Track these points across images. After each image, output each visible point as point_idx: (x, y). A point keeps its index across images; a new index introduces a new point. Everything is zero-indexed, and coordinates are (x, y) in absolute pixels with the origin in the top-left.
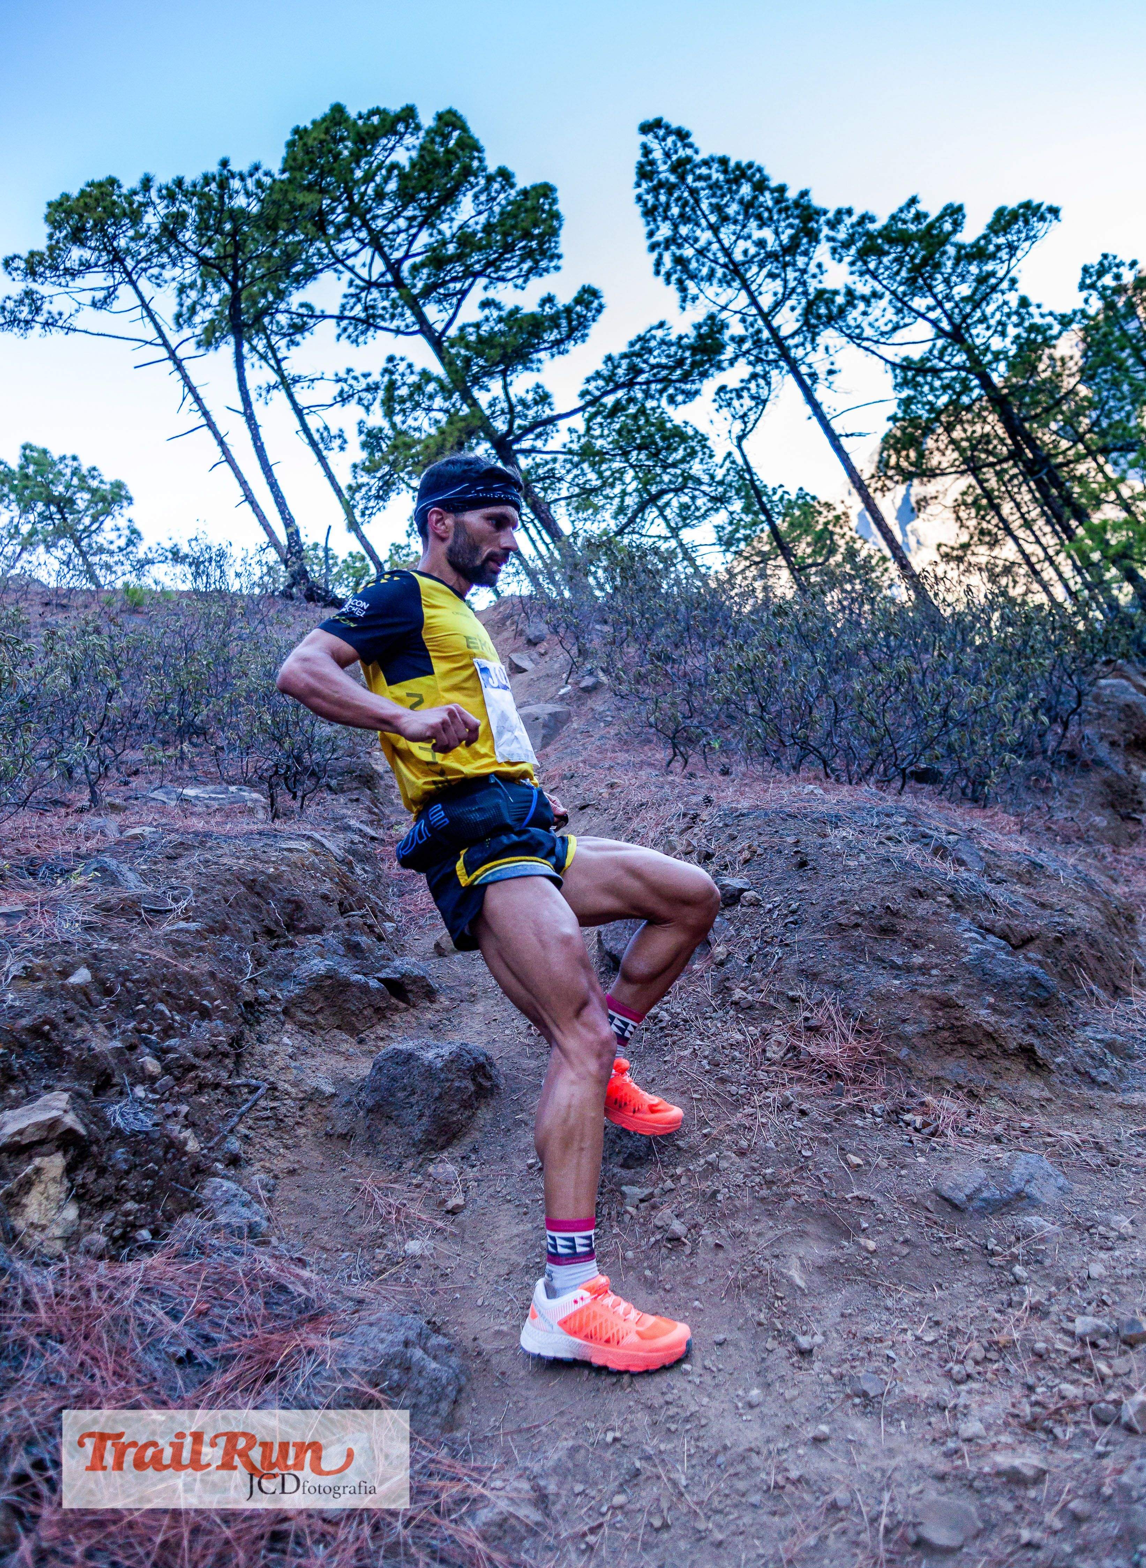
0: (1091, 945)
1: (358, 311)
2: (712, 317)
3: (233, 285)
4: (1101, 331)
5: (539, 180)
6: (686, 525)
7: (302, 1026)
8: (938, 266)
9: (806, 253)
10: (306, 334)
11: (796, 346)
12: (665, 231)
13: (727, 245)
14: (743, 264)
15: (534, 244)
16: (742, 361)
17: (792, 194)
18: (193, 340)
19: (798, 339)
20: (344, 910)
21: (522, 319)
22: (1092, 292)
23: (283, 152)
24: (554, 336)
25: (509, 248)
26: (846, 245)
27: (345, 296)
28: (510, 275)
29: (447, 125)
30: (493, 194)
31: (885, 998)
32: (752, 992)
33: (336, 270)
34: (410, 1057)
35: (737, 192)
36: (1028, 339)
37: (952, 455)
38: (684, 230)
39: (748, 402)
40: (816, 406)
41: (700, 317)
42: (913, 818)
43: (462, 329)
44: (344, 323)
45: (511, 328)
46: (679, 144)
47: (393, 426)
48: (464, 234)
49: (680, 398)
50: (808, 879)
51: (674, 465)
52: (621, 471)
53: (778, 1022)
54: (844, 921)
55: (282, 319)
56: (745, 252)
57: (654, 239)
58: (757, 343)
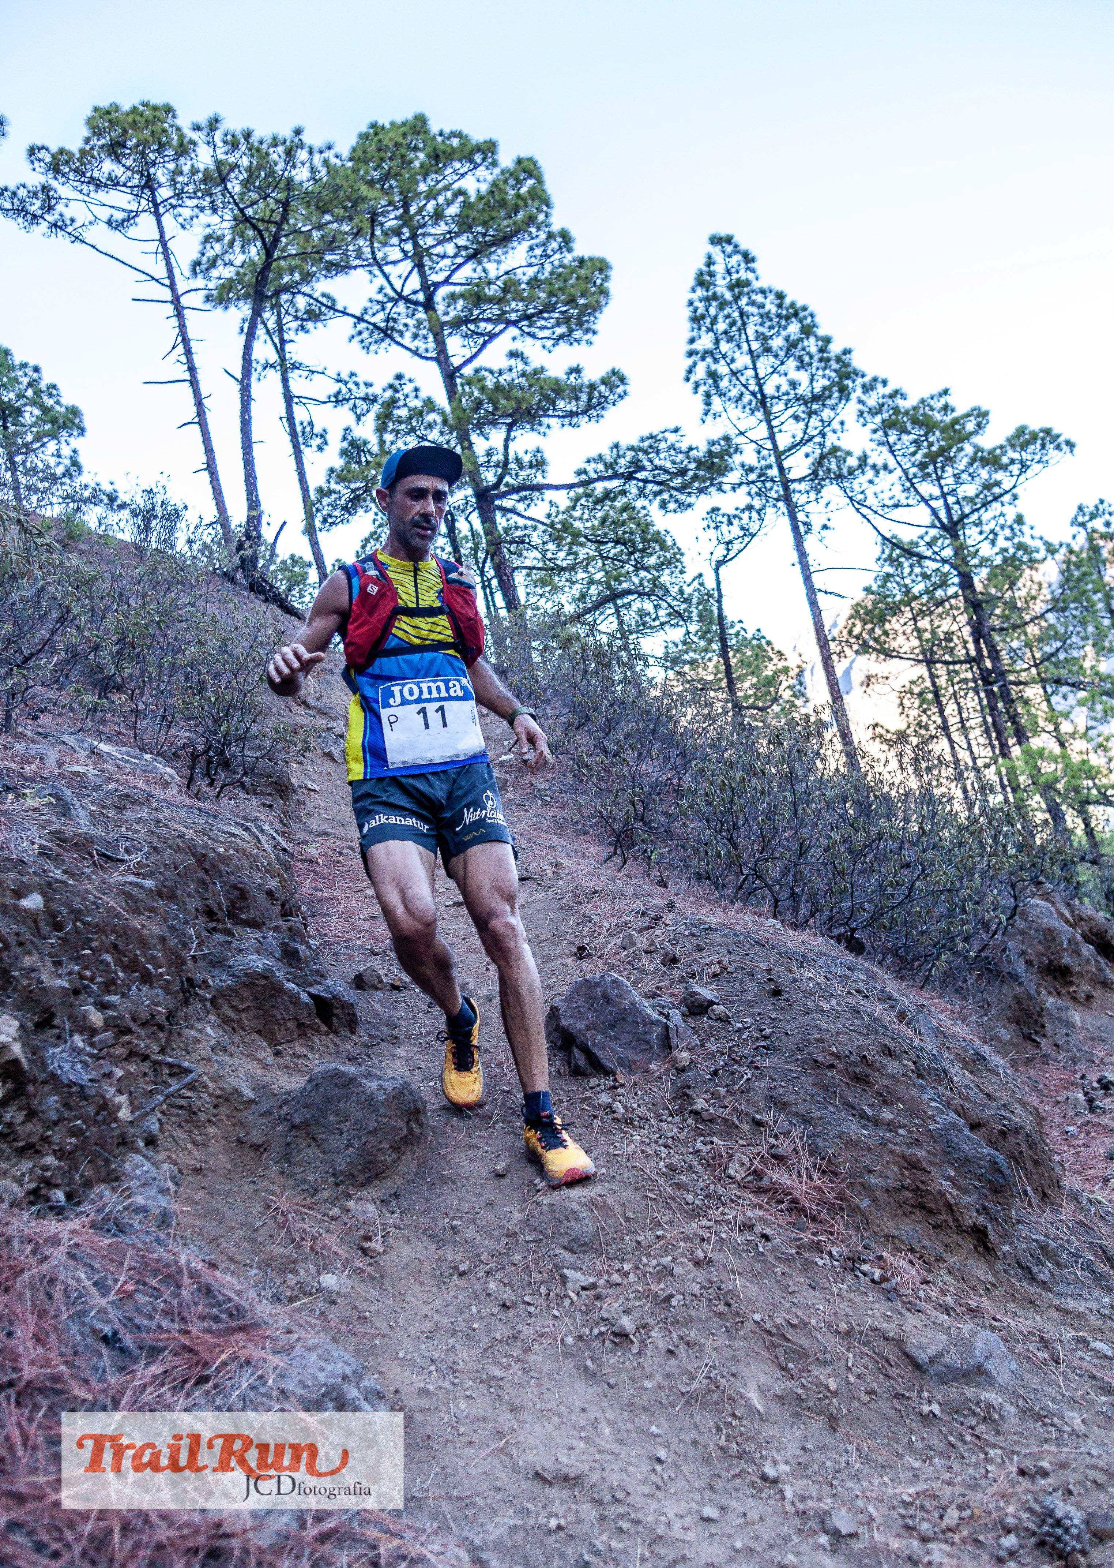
1: (379, 319)
2: (727, 438)
3: (268, 252)
4: (1083, 569)
5: (598, 253)
6: (638, 632)
7: (226, 1020)
8: (950, 460)
9: (834, 408)
10: (319, 324)
11: (800, 492)
12: (706, 342)
14: (772, 398)
15: (575, 312)
16: (744, 489)
17: (835, 349)
18: (205, 292)
19: (803, 486)
20: (285, 914)
21: (545, 380)
22: (1081, 529)
23: (353, 141)
24: (572, 406)
25: (549, 308)
26: (873, 412)
27: (371, 301)
28: (541, 334)
29: (525, 171)
30: (549, 252)
31: (852, 1144)
32: (714, 1106)
33: (370, 272)
34: (350, 1081)
35: (785, 328)
36: (1014, 555)
37: (915, 643)
38: (725, 347)
39: (735, 530)
40: (803, 555)
41: (716, 435)
42: (871, 976)
43: (477, 371)
44: (363, 325)
45: (531, 386)
46: (743, 265)
47: (381, 443)
48: (510, 280)
49: (672, 506)
50: (782, 1009)
51: (646, 569)
52: (594, 558)
53: (742, 1142)
54: (820, 1059)
55: (301, 302)
56: (777, 388)
57: (695, 346)
58: (764, 477)
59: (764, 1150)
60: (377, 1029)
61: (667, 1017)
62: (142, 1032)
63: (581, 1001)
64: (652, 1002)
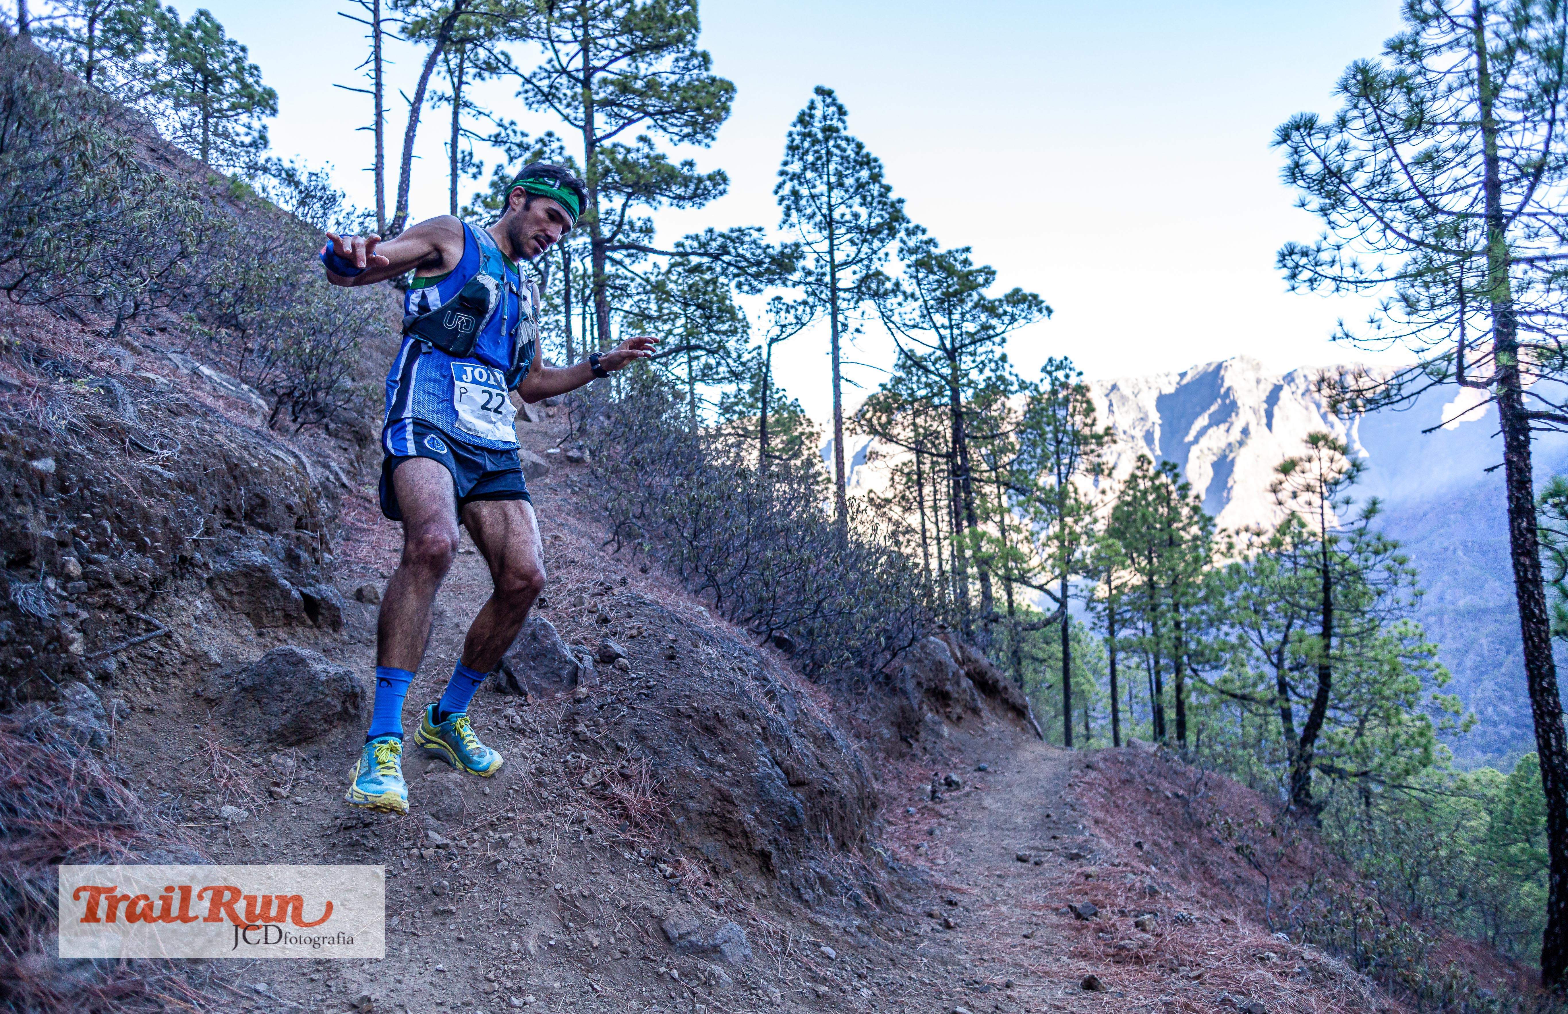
0: (841, 807)
1: (544, 84)
2: (797, 245)
5: (728, 77)
6: (702, 380)
7: (218, 598)
9: (882, 241)
10: (494, 76)
11: (844, 300)
12: (796, 167)
14: (838, 222)
15: (700, 119)
16: (802, 288)
17: (893, 196)
18: (401, 24)
19: (847, 295)
20: (299, 526)
21: (663, 165)
24: (680, 191)
25: (681, 110)
26: (911, 252)
28: (671, 129)
30: (690, 66)
31: (685, 776)
32: (592, 731)
33: (544, 45)
34: (302, 661)
35: (858, 171)
36: (995, 384)
37: (909, 433)
38: (809, 175)
39: (790, 318)
40: (836, 348)
41: (789, 241)
42: (763, 663)
43: (614, 146)
44: (529, 87)
45: (652, 167)
48: (655, 80)
49: (746, 288)
50: (671, 670)
51: (717, 333)
52: (677, 315)
53: (601, 760)
54: (683, 710)
55: (482, 54)
56: (843, 215)
57: (786, 168)
58: (819, 281)
59: (615, 769)
60: (359, 632)
61: (581, 660)
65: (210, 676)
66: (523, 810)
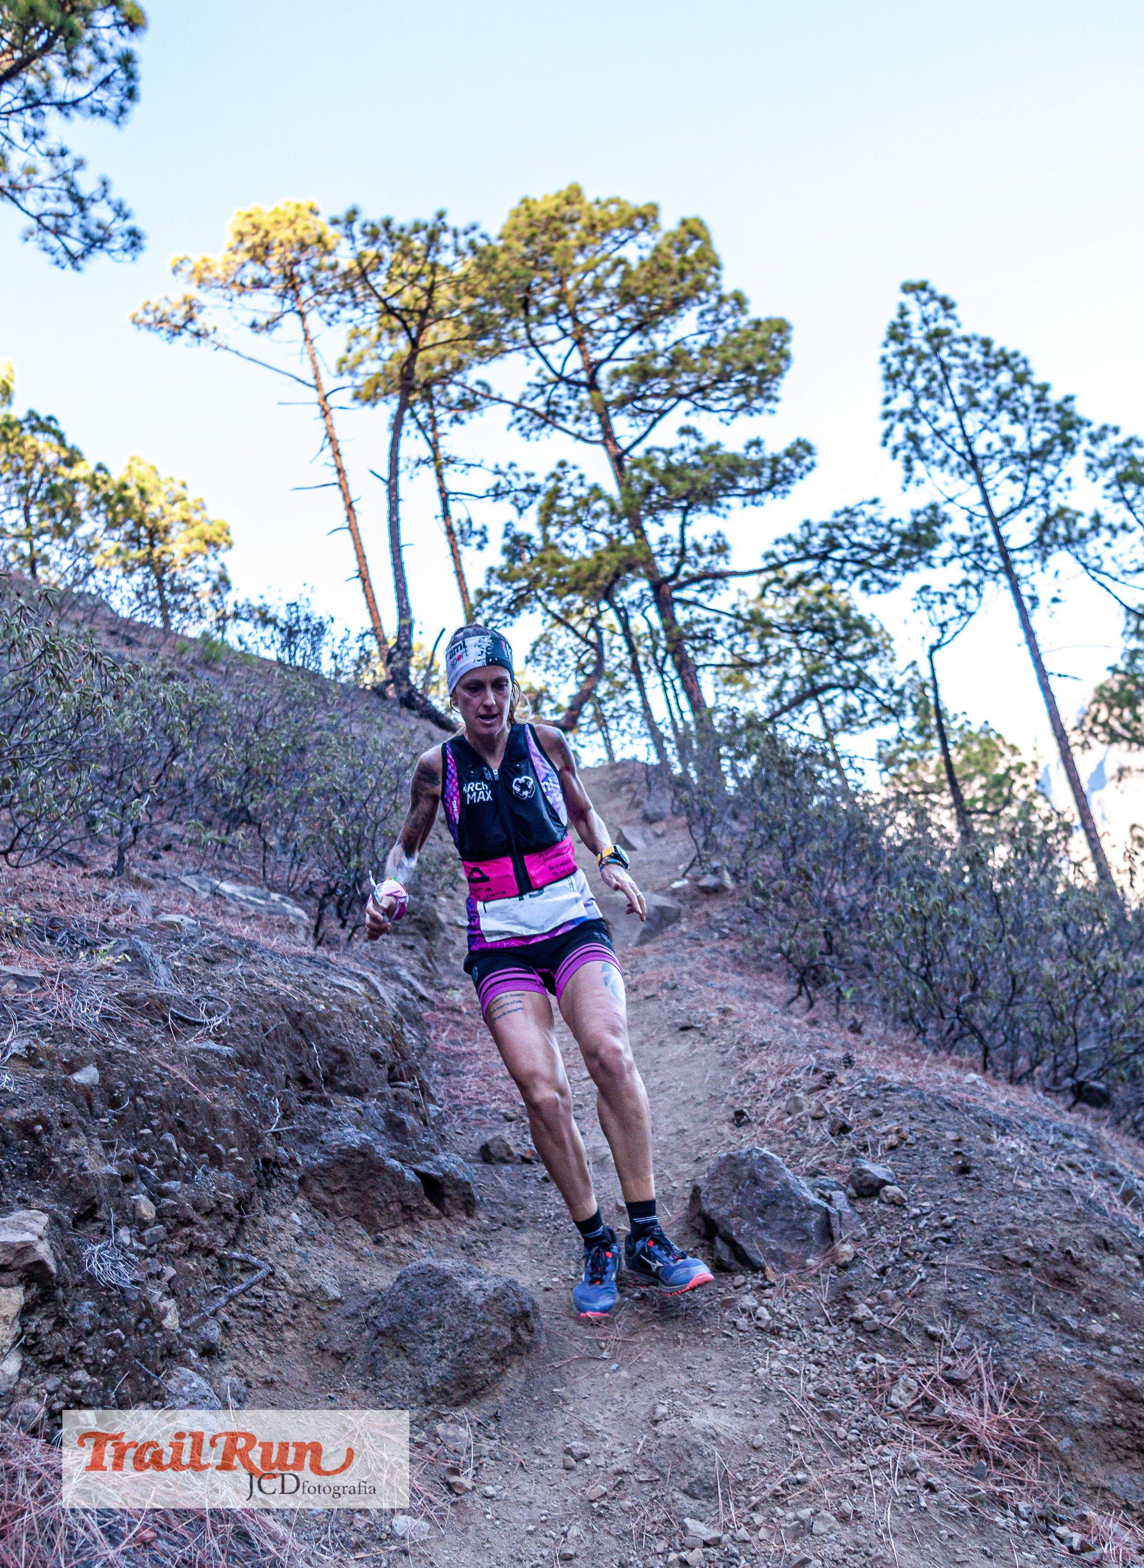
1: (539, 404)
2: (934, 507)
3: (414, 343)
5: (776, 314)
7: (316, 1204)
9: (1057, 463)
10: (475, 414)
11: (1023, 562)
12: (903, 401)
13: (969, 433)
14: (984, 457)
15: (754, 380)
16: (957, 563)
17: (1054, 396)
18: (352, 390)
19: (1027, 555)
20: (393, 1079)
21: (721, 457)
24: (754, 483)
25: (724, 377)
26: (1105, 465)
27: (529, 384)
28: (717, 406)
29: (690, 233)
30: (722, 316)
31: (1049, 1366)
32: (879, 1313)
33: (527, 355)
34: (444, 1280)
35: (994, 378)
38: (925, 405)
39: (950, 610)
40: (1030, 634)
41: (921, 504)
43: (648, 452)
44: (521, 413)
45: (706, 464)
46: (941, 313)
47: (546, 537)
48: (680, 350)
49: (875, 586)
50: (970, 1190)
51: (850, 659)
52: (788, 651)
53: (911, 1361)
54: (1012, 1256)
55: (454, 392)
56: (989, 446)
57: (892, 407)
58: (978, 546)
59: (937, 1371)
60: (501, 1211)
61: (829, 1200)
62: (205, 1223)
63: (725, 1182)
64: (813, 1181)
65: (331, 1318)
66: (815, 1463)
